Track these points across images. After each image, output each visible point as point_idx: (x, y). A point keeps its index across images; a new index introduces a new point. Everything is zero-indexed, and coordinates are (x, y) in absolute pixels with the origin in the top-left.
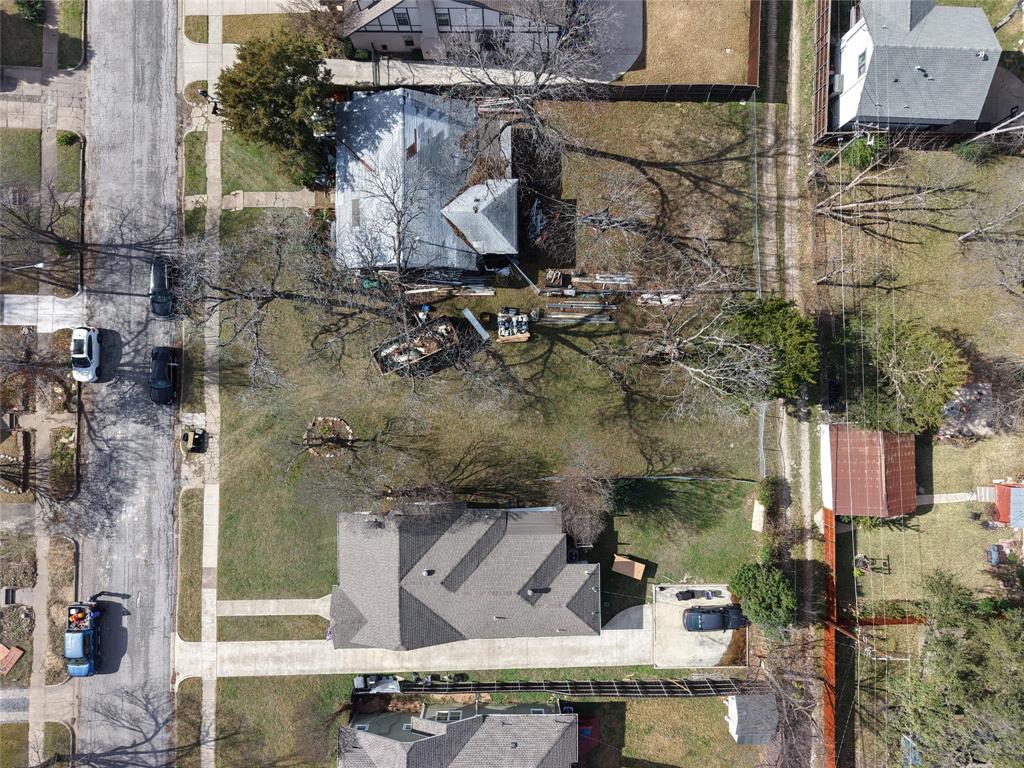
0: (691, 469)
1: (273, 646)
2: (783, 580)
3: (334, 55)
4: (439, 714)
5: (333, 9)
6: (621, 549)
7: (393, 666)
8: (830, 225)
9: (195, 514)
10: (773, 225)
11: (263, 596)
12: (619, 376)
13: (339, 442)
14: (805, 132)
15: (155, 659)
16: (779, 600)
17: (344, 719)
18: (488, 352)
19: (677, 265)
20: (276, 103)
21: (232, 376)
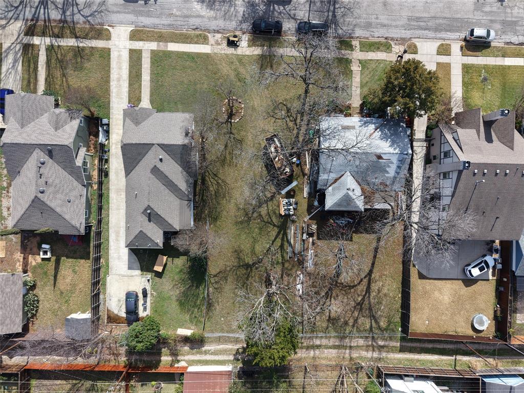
0: (211, 297)
1: (126, 78)
2: (152, 344)
3: (429, 119)
4: (87, 162)
5: (453, 119)
6: (170, 259)
7: (113, 139)
8: (336, 373)
9: (196, 40)
10: (337, 344)
11: (152, 73)
12: (260, 261)
13: (231, 115)
14: (384, 361)
15: (121, 17)
16: (140, 342)
17: (86, 113)
18: (275, 193)
19: (317, 293)
20: (406, 88)
21: (266, 61)
